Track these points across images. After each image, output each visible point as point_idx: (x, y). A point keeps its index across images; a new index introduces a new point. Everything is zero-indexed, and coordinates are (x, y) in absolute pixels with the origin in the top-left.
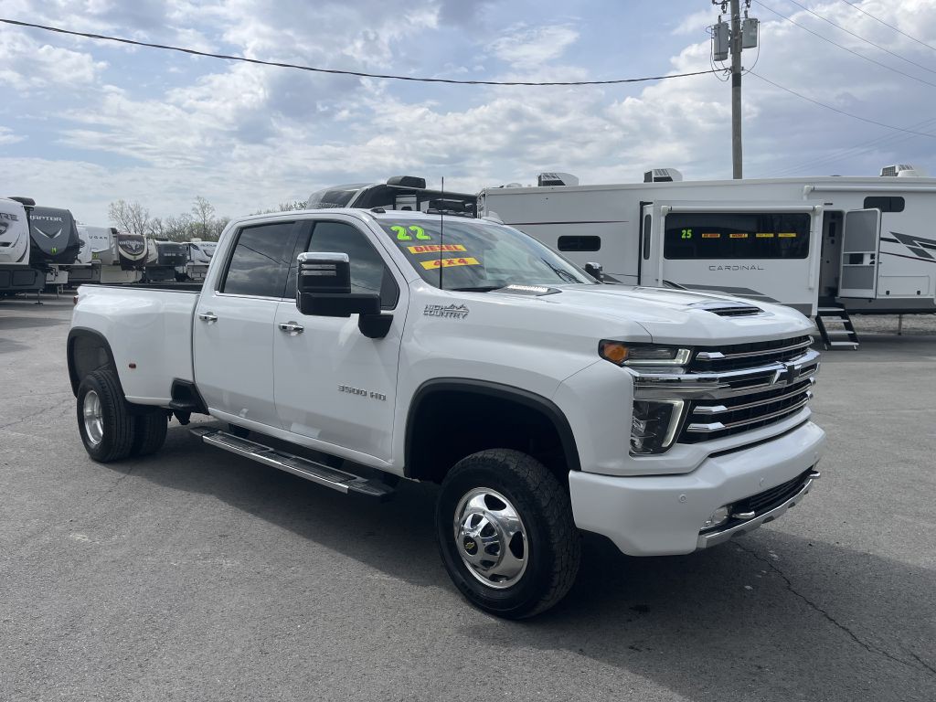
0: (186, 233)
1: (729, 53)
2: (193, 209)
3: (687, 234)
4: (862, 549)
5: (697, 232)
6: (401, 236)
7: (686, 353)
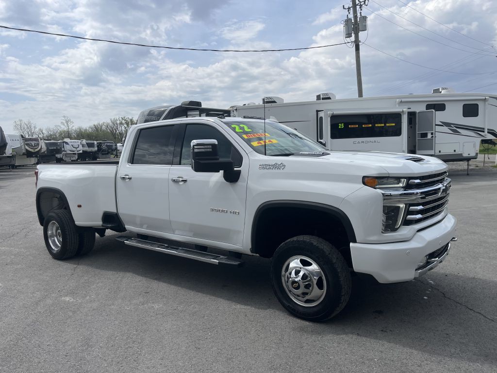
0: (58, 136)
1: (353, 34)
2: (62, 123)
3: (341, 126)
4: (471, 276)
5: (346, 125)
6: (237, 130)
7: (404, 181)
